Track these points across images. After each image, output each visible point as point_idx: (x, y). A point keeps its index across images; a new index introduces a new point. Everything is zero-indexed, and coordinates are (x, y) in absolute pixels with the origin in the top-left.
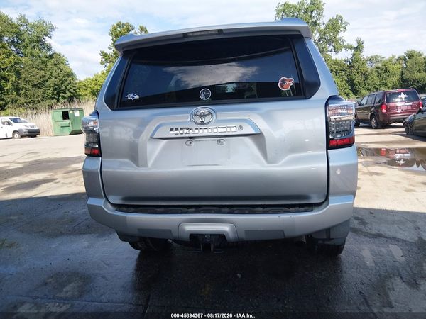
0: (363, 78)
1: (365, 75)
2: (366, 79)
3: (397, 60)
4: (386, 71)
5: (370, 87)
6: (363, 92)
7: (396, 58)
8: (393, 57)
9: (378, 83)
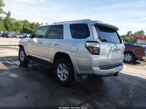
0: (10, 25)
1: (11, 25)
2: (12, 26)
3: (21, 22)
4: (18, 25)
5: (13, 29)
6: (10, 30)
7: (21, 21)
8: (20, 20)
9: (16, 28)
